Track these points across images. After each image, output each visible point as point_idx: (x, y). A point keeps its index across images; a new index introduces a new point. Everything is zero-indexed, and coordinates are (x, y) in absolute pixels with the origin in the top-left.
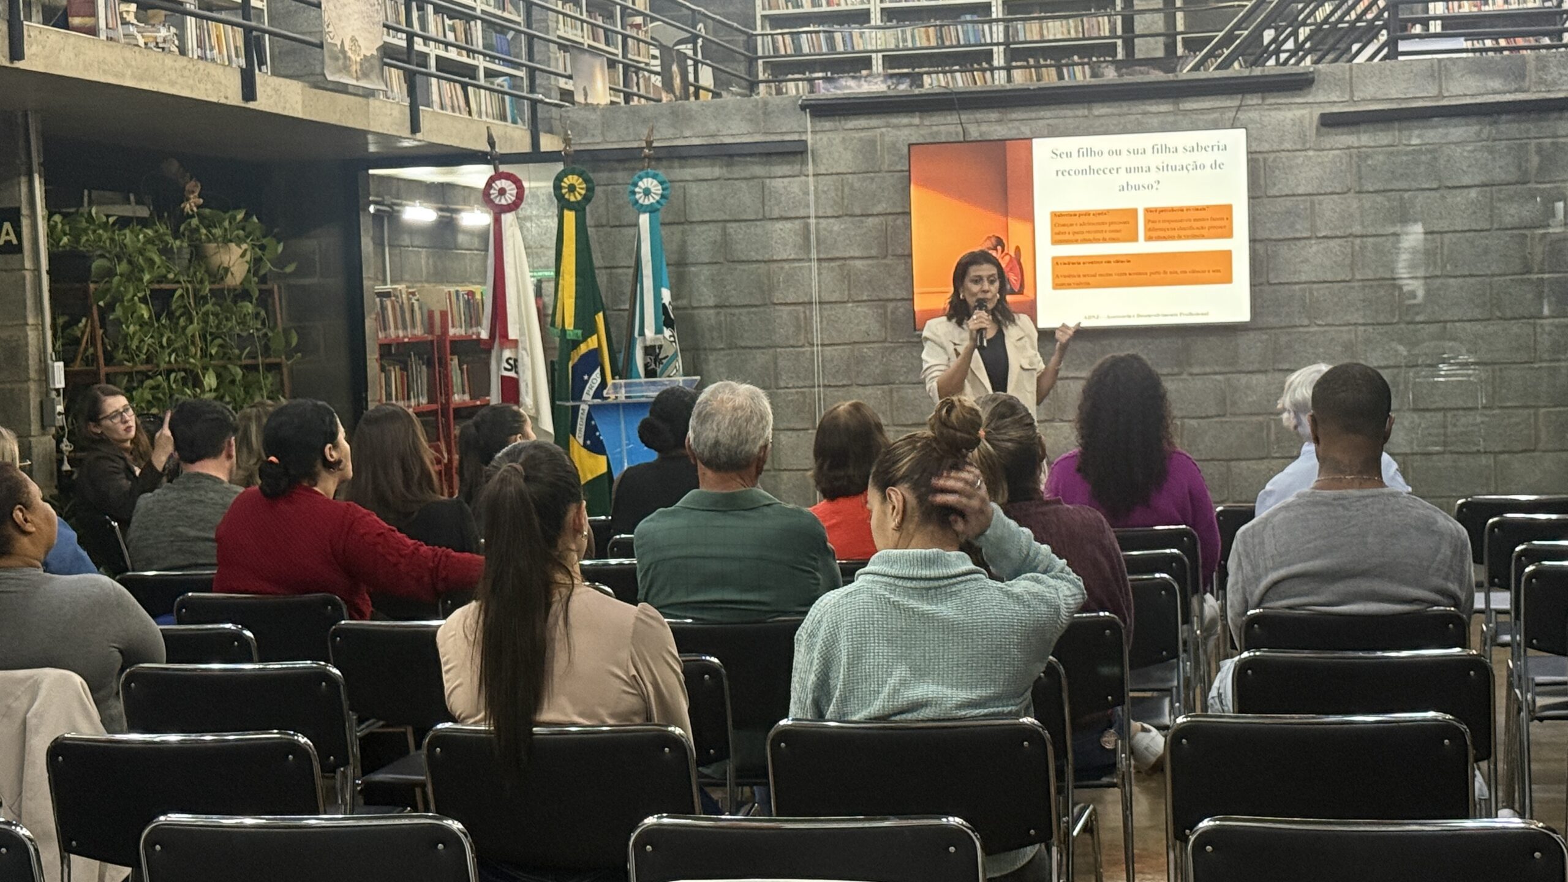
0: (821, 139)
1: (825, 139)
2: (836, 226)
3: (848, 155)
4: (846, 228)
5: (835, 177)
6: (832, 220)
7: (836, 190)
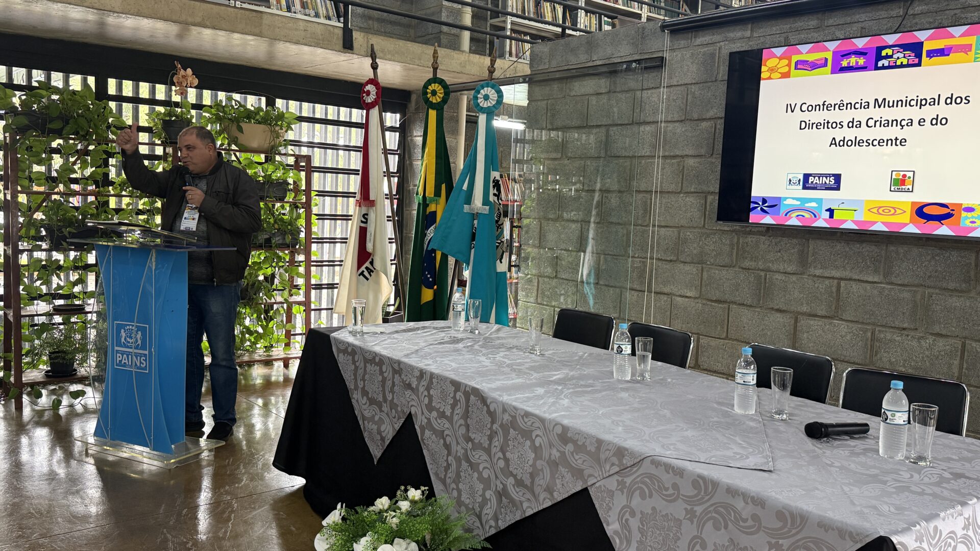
0: (677, 56)
1: (680, 55)
2: (679, 128)
3: (694, 68)
4: (686, 130)
5: (682, 88)
6: (677, 124)
7: (683, 98)
